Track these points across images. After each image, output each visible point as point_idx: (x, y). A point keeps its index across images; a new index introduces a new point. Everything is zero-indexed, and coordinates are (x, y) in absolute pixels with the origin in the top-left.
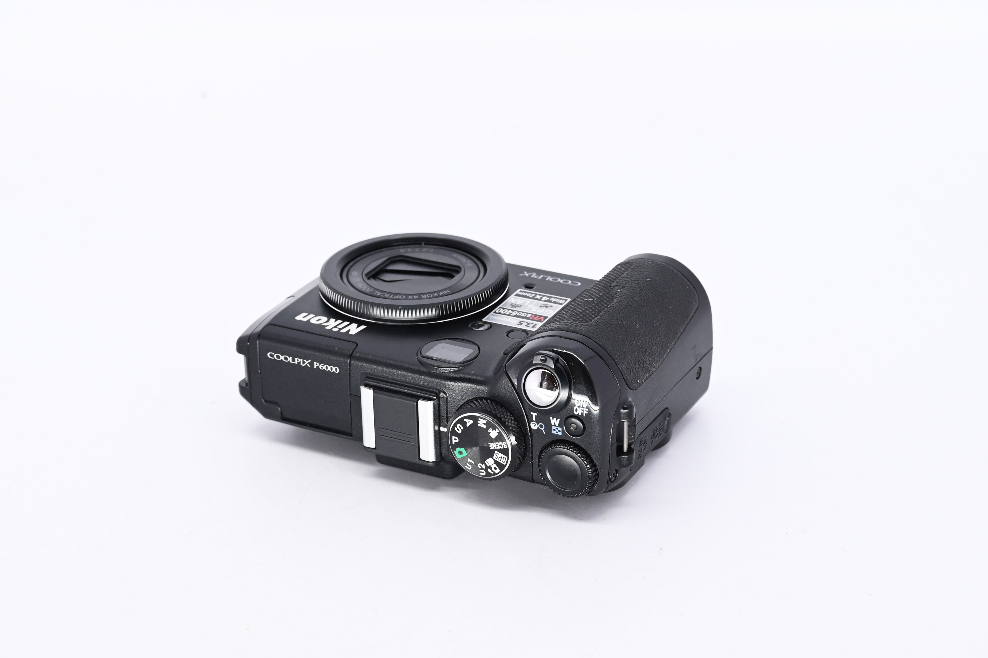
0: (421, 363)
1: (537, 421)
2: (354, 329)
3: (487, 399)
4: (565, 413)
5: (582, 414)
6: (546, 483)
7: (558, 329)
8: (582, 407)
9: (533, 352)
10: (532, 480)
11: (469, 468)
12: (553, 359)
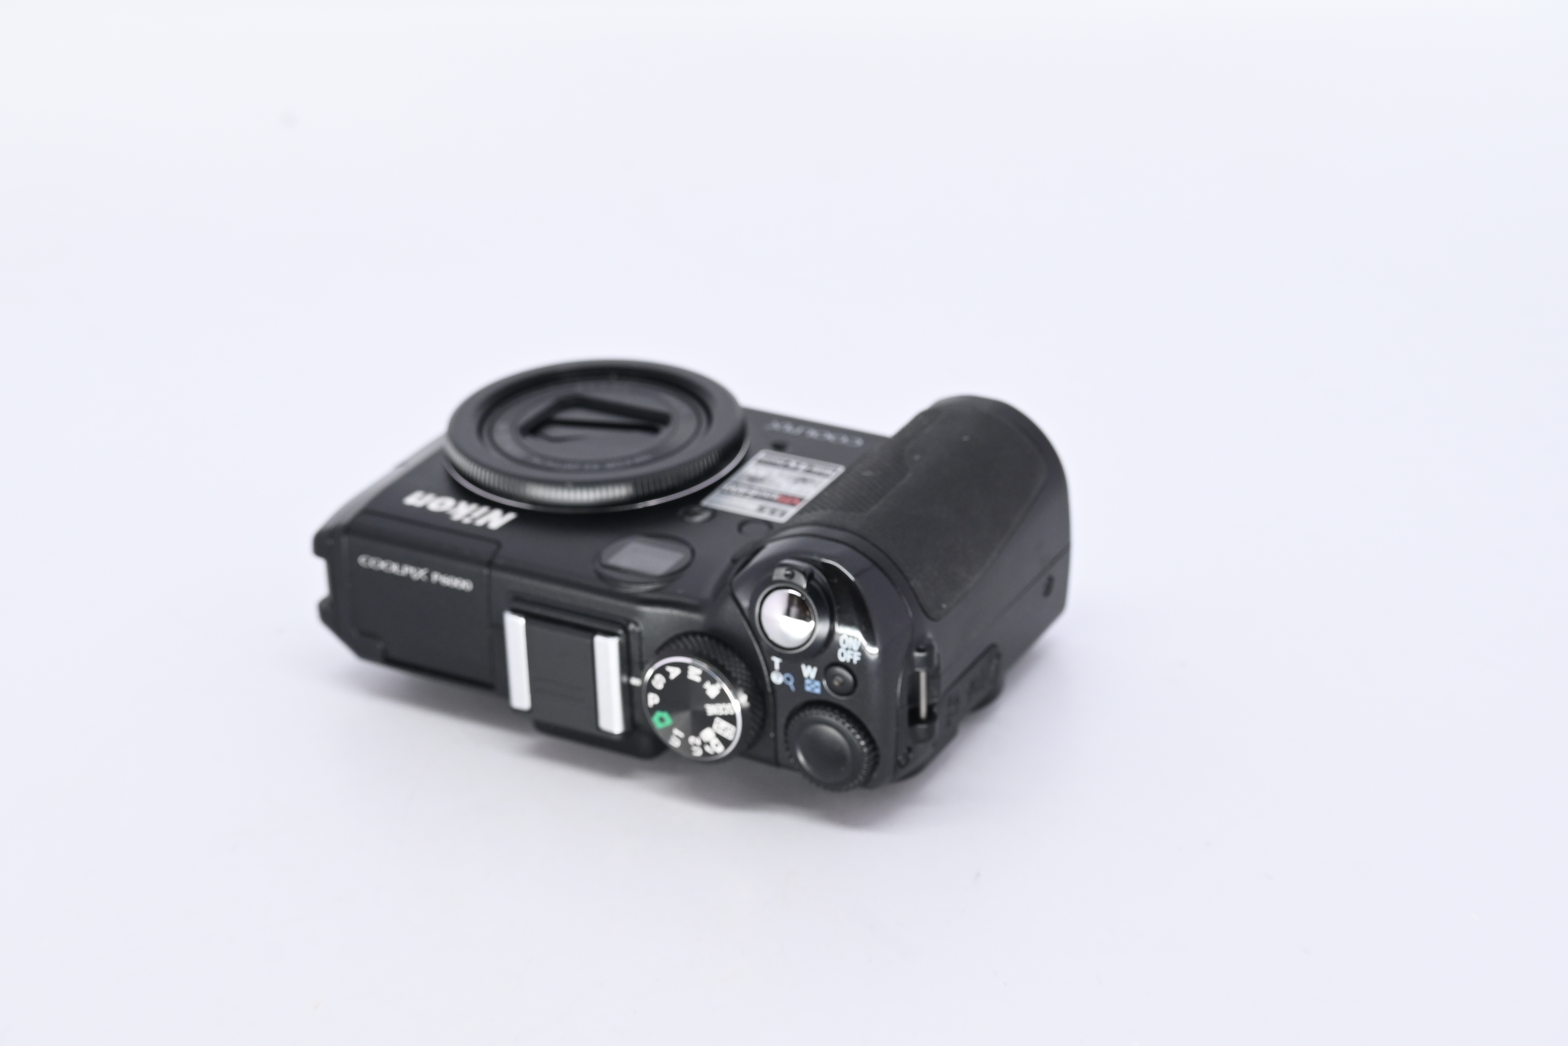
0: (601, 577)
1: (783, 670)
2: (496, 520)
3: (702, 634)
4: (825, 659)
5: (852, 660)
6: (797, 767)
7: (814, 523)
8: (852, 649)
9: (774, 562)
10: (776, 763)
11: (675, 743)
12: (804, 573)
